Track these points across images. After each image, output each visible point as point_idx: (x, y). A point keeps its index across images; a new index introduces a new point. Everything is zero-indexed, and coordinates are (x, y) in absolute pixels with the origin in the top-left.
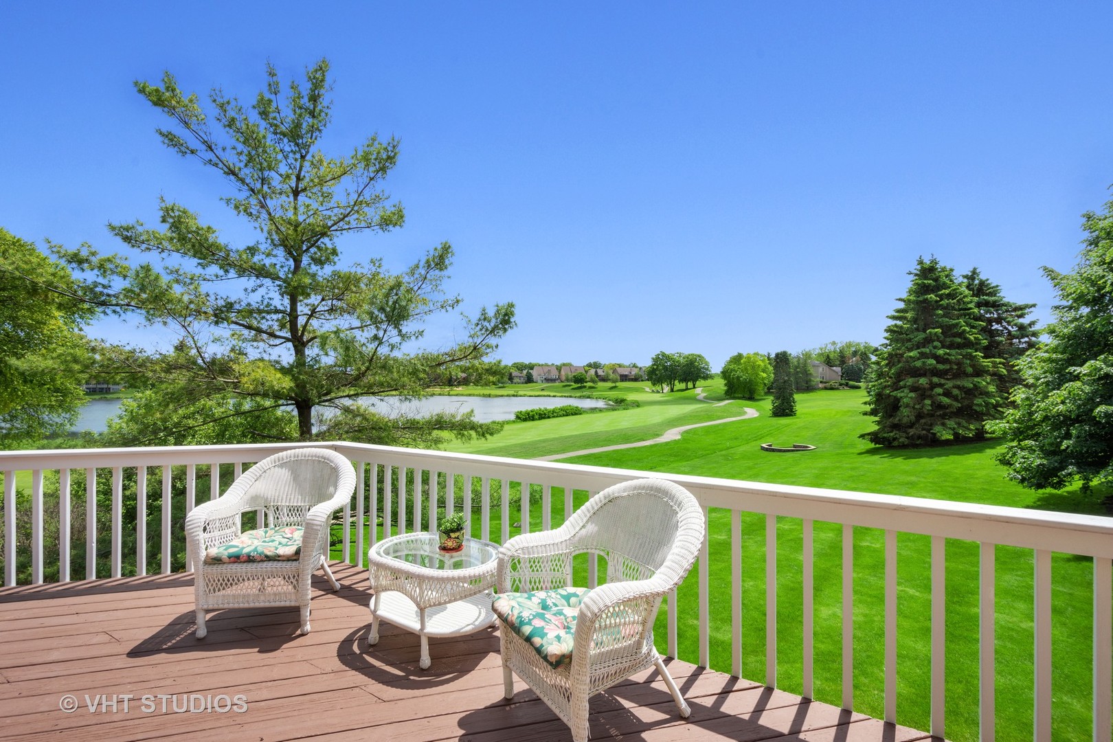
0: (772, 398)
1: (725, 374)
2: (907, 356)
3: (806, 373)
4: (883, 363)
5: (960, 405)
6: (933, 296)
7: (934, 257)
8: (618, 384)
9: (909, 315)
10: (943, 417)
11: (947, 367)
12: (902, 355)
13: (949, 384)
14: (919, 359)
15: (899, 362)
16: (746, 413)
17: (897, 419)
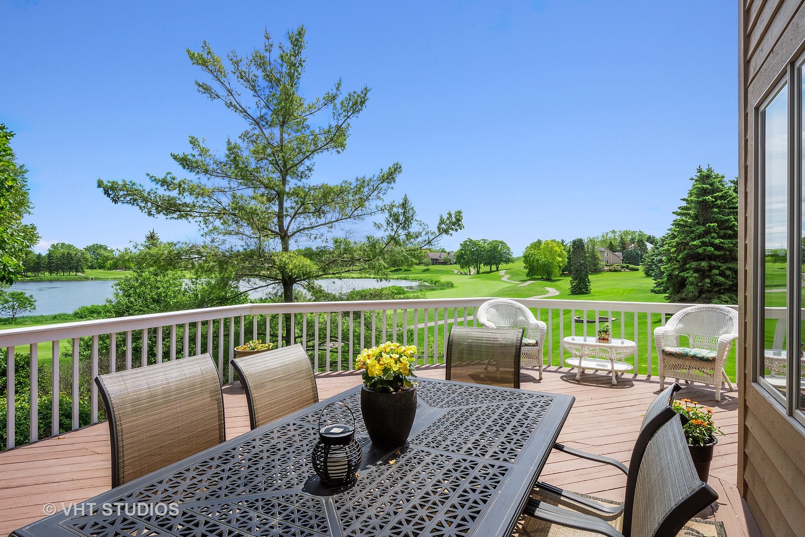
0: (570, 278)
1: (526, 258)
2: (692, 244)
3: (594, 257)
4: (672, 250)
5: (731, 283)
6: (710, 198)
7: (710, 167)
8: (430, 267)
9: (692, 212)
10: (719, 292)
11: (722, 253)
12: (687, 244)
13: (724, 267)
14: (700, 247)
15: (685, 249)
16: (549, 291)
17: (684, 294)
